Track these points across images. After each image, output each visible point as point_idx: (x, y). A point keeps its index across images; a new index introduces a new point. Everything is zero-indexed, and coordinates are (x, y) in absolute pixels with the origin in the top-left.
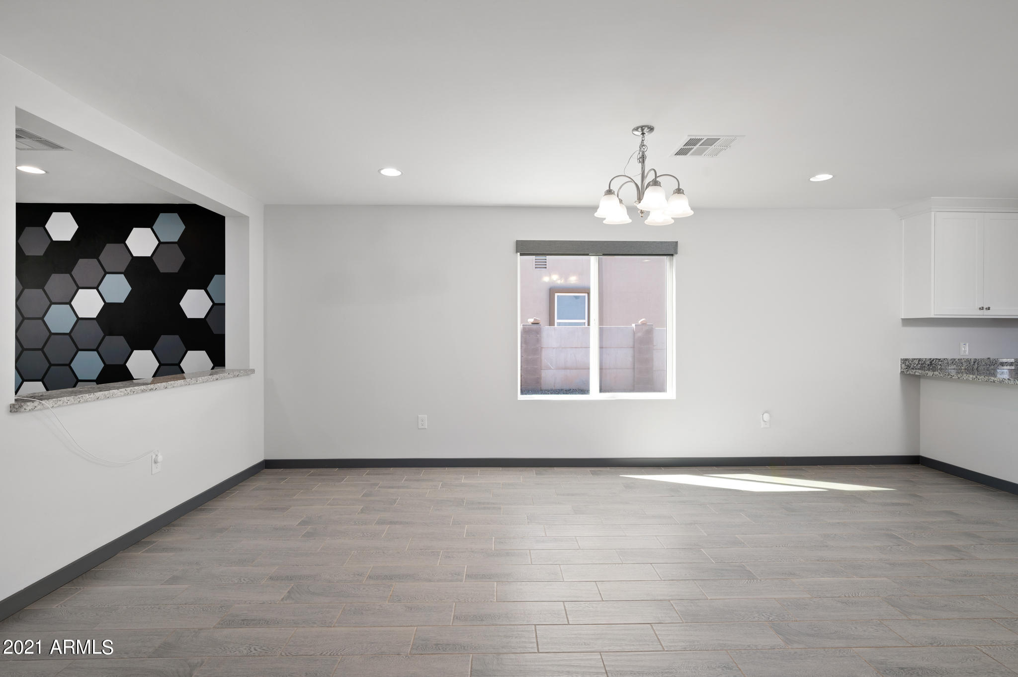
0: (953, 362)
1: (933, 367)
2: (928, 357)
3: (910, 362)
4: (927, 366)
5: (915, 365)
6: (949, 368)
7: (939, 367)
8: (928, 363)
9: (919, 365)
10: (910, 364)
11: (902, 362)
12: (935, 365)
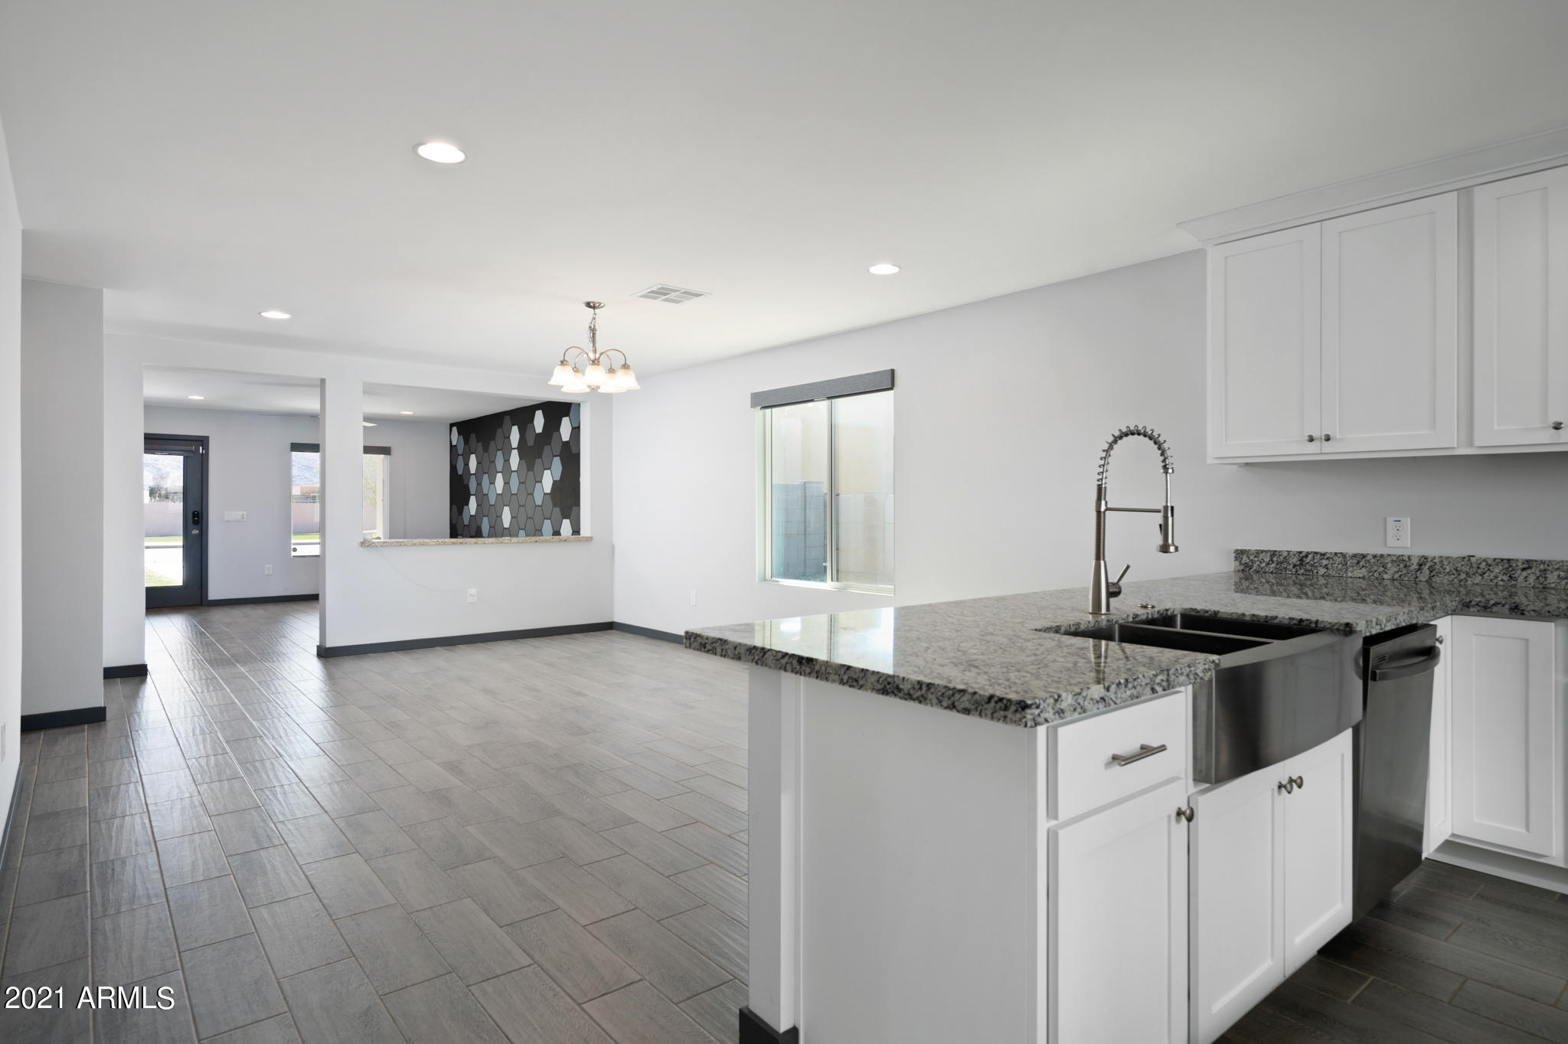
0: (1358, 563)
1: (1306, 570)
2: (1295, 548)
3: (1252, 558)
4: (1291, 567)
5: (1263, 565)
6: (1350, 574)
7: (1322, 571)
8: (1294, 560)
9: (1273, 565)
10: (1251, 561)
11: (1236, 559)
12: (1312, 565)
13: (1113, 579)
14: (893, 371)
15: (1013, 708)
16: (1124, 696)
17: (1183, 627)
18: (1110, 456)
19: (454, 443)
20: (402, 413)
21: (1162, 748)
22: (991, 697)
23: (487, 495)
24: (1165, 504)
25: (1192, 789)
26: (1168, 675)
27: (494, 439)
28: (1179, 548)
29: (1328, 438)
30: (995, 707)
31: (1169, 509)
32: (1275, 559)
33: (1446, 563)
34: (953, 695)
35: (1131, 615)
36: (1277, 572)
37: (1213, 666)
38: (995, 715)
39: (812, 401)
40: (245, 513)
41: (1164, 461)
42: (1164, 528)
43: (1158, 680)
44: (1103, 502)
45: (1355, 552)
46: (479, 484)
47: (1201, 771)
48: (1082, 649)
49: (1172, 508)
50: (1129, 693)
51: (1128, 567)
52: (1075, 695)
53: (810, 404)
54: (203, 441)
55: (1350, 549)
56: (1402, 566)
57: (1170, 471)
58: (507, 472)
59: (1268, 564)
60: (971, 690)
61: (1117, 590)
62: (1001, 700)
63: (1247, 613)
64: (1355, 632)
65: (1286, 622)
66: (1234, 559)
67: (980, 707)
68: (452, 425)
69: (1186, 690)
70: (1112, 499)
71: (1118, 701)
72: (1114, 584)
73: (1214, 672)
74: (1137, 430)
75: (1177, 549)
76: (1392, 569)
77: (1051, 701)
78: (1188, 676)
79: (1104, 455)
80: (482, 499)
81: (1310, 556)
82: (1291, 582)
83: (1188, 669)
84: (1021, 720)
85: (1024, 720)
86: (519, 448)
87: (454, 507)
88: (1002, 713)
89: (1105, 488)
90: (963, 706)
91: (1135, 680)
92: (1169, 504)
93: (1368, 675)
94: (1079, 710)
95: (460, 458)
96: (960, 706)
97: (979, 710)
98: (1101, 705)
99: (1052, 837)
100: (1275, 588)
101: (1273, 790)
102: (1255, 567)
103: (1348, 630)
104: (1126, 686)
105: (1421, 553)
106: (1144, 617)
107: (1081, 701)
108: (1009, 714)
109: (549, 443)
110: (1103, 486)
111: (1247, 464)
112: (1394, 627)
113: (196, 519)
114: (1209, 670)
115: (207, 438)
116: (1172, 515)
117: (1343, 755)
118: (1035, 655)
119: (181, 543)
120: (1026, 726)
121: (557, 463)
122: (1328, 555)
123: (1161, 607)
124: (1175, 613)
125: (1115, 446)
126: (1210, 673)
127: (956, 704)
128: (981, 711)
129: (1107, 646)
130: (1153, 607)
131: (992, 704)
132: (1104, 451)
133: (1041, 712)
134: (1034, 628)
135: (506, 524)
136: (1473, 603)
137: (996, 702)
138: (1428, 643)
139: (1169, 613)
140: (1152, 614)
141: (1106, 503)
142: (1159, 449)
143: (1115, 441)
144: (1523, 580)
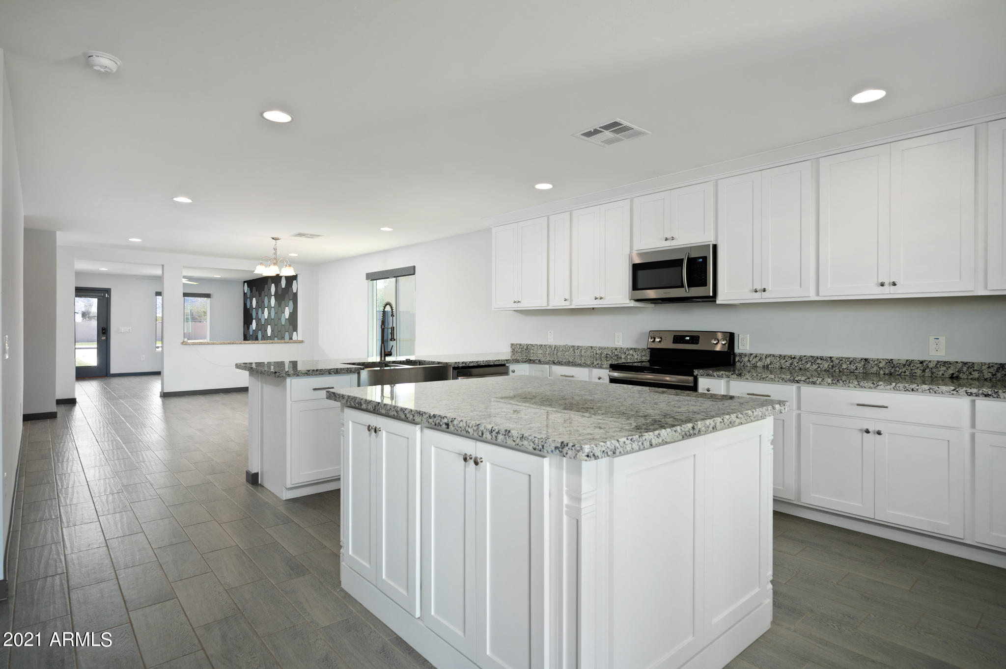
1: (528, 351)
4: (525, 350)
6: (538, 352)
7: (532, 351)
10: (515, 348)
14: (414, 267)
19: (245, 292)
20: (215, 276)
23: (260, 319)
27: (264, 290)
32: (521, 347)
33: (560, 347)
36: (521, 352)
37: (359, 369)
39: (388, 278)
40: (130, 328)
46: (257, 313)
53: (388, 279)
54: (108, 291)
56: (550, 349)
58: (269, 307)
64: (448, 365)
68: (245, 282)
76: (548, 350)
80: (258, 321)
81: (529, 345)
86: (275, 295)
87: (246, 325)
95: (248, 299)
102: (516, 350)
105: (555, 344)
109: (287, 293)
113: (104, 331)
115: (110, 289)
119: (96, 346)
121: (291, 302)
122: (533, 345)
126: (358, 371)
135: (269, 335)
144: (576, 353)
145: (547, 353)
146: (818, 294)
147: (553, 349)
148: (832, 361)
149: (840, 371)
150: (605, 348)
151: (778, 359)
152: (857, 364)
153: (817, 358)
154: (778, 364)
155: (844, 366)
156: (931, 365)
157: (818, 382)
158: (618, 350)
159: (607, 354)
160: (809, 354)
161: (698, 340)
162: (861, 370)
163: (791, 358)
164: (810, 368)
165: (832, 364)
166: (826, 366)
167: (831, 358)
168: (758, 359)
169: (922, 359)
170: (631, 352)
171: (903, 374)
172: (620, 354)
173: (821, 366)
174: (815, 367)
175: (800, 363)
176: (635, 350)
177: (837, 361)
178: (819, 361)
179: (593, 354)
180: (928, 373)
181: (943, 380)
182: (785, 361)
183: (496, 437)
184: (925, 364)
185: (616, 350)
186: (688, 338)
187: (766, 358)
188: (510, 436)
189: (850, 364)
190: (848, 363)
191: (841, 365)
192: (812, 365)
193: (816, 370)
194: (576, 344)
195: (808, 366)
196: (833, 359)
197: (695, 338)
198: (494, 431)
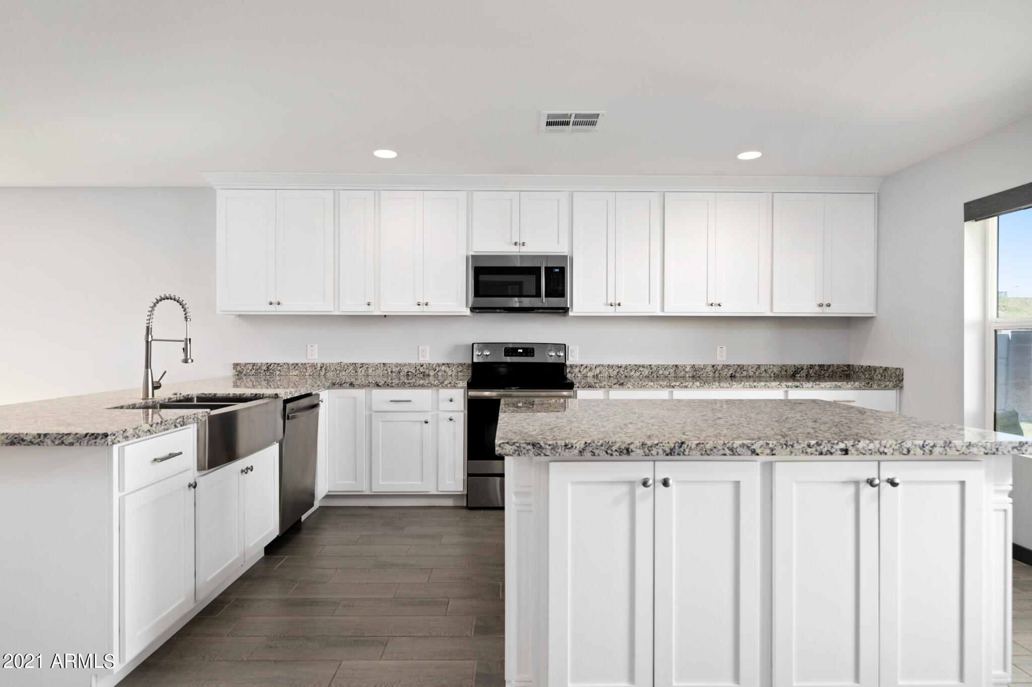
0: (295, 368)
1: (270, 373)
2: (265, 362)
3: (242, 367)
4: (263, 371)
5: (249, 371)
6: (291, 374)
7: (278, 373)
8: (264, 368)
9: (254, 371)
10: (242, 369)
11: (234, 368)
12: (273, 370)
13: (156, 379)
15: (100, 437)
16: (160, 429)
17: (197, 402)
18: (154, 310)
21: (180, 453)
22: (87, 434)
24: (186, 337)
25: (197, 474)
26: (183, 419)
28: (194, 361)
29: (279, 304)
30: (89, 438)
31: (188, 340)
32: (254, 368)
33: (331, 366)
34: (62, 437)
35: (167, 399)
36: (256, 374)
37: (206, 414)
38: (89, 443)
41: (185, 314)
42: (185, 350)
43: (178, 421)
44: (150, 336)
45: (294, 362)
47: (201, 465)
48: (137, 413)
49: (190, 339)
50: (163, 428)
51: (165, 372)
52: (134, 429)
55: (291, 361)
56: (313, 368)
57: (189, 320)
59: (251, 370)
60: (74, 433)
61: (159, 385)
62: (93, 434)
63: (231, 393)
64: (279, 397)
65: (249, 396)
66: (232, 368)
67: (80, 440)
69: (193, 427)
70: (155, 334)
71: (157, 432)
72: (157, 382)
73: (207, 417)
74: (170, 297)
75: (192, 361)
76: (309, 370)
77: (122, 432)
78: (194, 419)
79: (150, 309)
81: (272, 365)
82: (263, 379)
83: (194, 416)
84: (105, 442)
85: (106, 442)
88: (94, 441)
89: (151, 328)
90: (69, 442)
91: (166, 421)
92: (188, 338)
93: (285, 417)
94: (136, 436)
96: (67, 442)
97: (79, 442)
98: (148, 434)
99: (122, 501)
100: (254, 383)
101: (238, 473)
102: (244, 372)
103: (276, 396)
104: (161, 424)
105: (322, 362)
106: (175, 399)
107: (137, 431)
108: (98, 441)
110: (150, 327)
111: (240, 315)
112: (299, 395)
114: (205, 416)
116: (190, 343)
117: (274, 456)
118: (109, 418)
120: (108, 445)
122: (281, 364)
123: (185, 393)
124: (193, 396)
125: (157, 305)
126: (205, 417)
127: (64, 441)
128: (80, 442)
129: (153, 412)
130: (180, 394)
131: (88, 437)
132: (150, 307)
133: (116, 437)
134: (106, 407)
136: (336, 383)
137: (90, 436)
138: (315, 402)
139: (190, 397)
140: (180, 398)
141: (152, 336)
142: (183, 308)
143: (157, 302)
144: (359, 372)
145: (307, 374)
146: (663, 310)
147: (319, 368)
148: (651, 369)
149: (657, 377)
150: (405, 365)
151: (607, 369)
152: (670, 370)
153: (640, 366)
154: (607, 373)
155: (661, 372)
156: (719, 368)
157: (689, 386)
158: (425, 366)
159: (408, 372)
160: (633, 363)
161: (533, 353)
162: (673, 375)
163: (618, 367)
164: (634, 376)
165: (651, 371)
166: (647, 373)
167: (650, 365)
168: (588, 369)
169: (713, 364)
170: (443, 368)
171: (701, 376)
172: (427, 370)
173: (643, 373)
174: (638, 374)
175: (626, 371)
176: (448, 365)
177: (655, 368)
178: (641, 369)
179: (386, 372)
180: (717, 375)
181: (726, 379)
182: (613, 370)
183: (931, 451)
184: (715, 367)
185: (422, 366)
186: (521, 351)
187: (596, 368)
188: (952, 447)
189: (665, 370)
190: (664, 369)
191: (658, 372)
192: (635, 372)
193: (638, 377)
194: (358, 360)
195: (632, 374)
196: (652, 366)
197: (529, 350)
198: (927, 445)
